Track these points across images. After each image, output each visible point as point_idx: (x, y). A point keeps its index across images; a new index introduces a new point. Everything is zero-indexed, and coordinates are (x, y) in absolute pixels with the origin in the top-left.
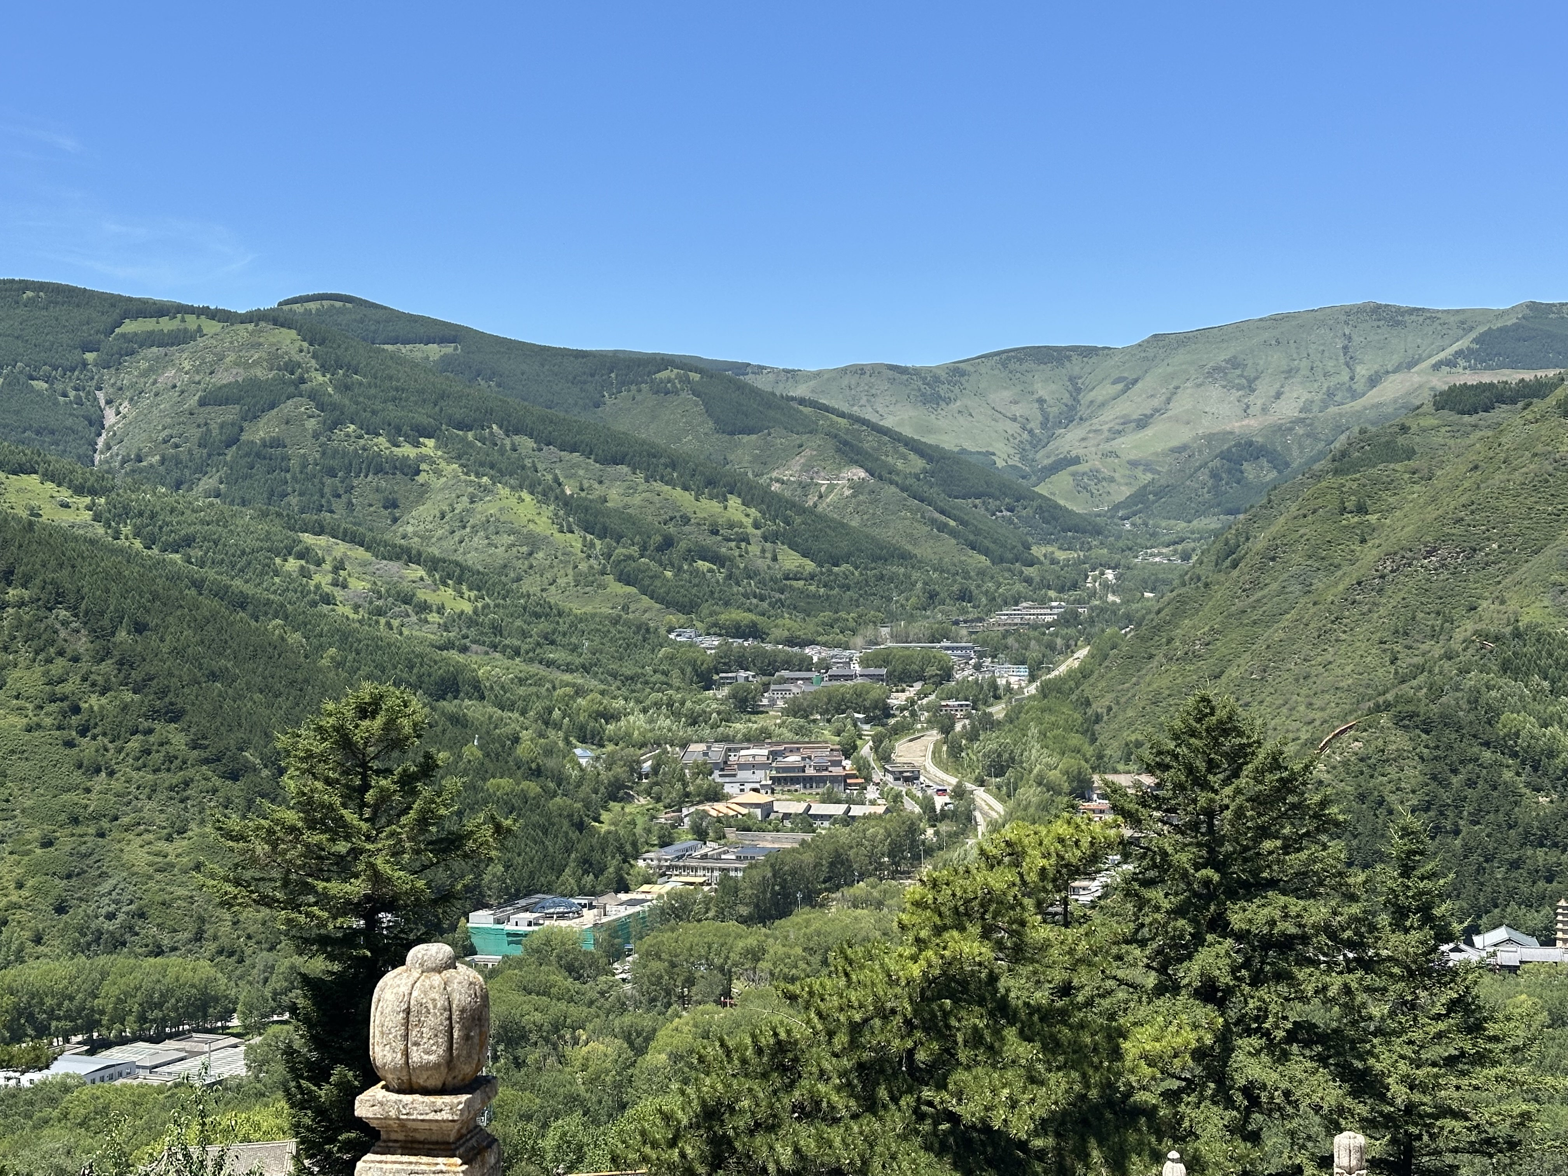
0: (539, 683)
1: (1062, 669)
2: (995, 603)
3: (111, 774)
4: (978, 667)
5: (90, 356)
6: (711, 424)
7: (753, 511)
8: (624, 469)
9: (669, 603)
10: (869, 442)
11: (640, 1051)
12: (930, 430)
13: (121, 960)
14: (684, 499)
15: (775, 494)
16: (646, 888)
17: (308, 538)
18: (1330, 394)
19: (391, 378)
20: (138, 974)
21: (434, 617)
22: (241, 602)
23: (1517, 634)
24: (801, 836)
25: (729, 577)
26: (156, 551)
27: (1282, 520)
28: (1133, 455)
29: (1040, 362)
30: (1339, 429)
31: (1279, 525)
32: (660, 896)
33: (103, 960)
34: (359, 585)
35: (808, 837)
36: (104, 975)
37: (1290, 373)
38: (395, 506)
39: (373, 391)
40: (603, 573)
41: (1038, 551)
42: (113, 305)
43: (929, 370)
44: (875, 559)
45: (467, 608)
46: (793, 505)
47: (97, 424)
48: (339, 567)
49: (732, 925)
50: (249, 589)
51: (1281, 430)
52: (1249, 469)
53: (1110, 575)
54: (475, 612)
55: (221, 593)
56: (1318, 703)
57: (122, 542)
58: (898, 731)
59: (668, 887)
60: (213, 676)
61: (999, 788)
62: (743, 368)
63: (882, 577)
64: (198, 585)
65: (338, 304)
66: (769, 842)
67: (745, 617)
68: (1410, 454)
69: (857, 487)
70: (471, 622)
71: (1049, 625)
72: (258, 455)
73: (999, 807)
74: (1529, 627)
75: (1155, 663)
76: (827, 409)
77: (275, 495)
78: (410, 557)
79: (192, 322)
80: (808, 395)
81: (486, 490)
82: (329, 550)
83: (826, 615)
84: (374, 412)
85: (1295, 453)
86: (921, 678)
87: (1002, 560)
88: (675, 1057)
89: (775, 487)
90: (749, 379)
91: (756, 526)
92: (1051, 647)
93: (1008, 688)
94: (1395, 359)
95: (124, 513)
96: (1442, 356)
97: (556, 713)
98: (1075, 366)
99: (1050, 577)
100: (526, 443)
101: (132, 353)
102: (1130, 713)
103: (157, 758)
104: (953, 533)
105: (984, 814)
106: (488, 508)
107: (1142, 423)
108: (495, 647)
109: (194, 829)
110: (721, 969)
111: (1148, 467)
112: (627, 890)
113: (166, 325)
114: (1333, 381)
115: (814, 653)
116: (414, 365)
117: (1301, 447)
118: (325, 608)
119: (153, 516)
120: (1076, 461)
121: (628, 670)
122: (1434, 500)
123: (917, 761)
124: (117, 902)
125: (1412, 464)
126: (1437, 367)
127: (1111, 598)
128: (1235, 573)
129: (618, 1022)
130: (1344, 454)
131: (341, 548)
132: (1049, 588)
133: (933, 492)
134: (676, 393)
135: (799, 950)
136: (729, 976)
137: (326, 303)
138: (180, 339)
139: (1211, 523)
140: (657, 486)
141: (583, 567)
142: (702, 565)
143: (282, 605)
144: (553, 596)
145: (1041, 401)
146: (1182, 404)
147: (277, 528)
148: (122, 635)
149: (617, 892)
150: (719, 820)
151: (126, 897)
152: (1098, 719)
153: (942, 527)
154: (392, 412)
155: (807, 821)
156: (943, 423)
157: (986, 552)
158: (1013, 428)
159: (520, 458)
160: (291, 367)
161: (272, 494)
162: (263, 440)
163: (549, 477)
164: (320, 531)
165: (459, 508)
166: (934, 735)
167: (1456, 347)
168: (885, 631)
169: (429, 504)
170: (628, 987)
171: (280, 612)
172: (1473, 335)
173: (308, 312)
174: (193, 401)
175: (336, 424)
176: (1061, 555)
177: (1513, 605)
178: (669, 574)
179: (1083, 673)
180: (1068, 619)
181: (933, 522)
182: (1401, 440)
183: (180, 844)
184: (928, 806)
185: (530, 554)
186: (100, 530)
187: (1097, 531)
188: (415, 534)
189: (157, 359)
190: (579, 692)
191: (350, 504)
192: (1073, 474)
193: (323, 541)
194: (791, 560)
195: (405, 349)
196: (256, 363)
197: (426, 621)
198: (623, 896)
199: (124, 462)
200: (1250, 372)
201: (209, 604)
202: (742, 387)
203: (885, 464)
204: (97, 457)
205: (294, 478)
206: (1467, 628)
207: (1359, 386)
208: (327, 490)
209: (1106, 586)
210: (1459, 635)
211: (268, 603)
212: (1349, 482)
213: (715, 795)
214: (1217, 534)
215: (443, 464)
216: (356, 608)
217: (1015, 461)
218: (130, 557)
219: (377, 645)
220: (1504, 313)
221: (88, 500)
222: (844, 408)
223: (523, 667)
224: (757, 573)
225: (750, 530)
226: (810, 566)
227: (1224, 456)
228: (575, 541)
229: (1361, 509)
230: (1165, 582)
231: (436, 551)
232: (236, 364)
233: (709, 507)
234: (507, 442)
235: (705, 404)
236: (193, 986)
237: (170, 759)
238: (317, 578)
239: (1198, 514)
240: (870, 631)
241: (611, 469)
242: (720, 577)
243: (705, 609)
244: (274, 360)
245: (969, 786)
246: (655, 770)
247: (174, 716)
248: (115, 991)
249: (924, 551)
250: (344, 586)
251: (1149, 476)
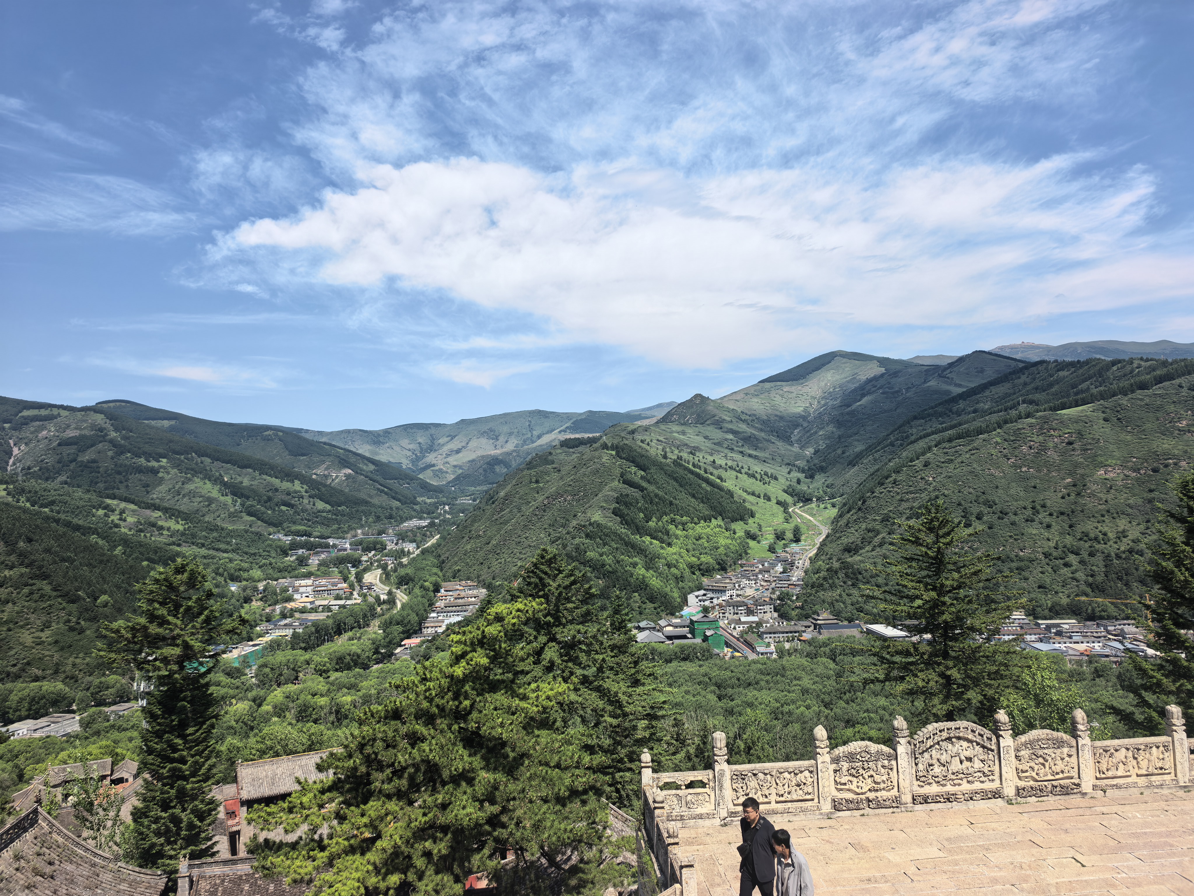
0: (213, 558)
1: (429, 544)
2: (403, 520)
3: (14, 604)
4: (396, 544)
5: (7, 426)
6: (287, 452)
7: (305, 486)
8: (250, 470)
9: (269, 523)
10: (352, 459)
11: (260, 705)
12: (377, 454)
13: (19, 685)
14: (276, 482)
15: (314, 480)
16: (260, 639)
17: (109, 501)
18: (525, 441)
19: (147, 434)
20: (27, 690)
21: (165, 532)
22: (77, 528)
23: (590, 524)
24: (326, 614)
25: (295, 512)
26: (36, 507)
27: (510, 486)
28: (455, 463)
29: (419, 429)
30: (528, 454)
31: (508, 488)
32: (266, 642)
33: (9, 685)
34: (131, 520)
35: (330, 614)
36: (11, 692)
37: (511, 434)
38: (148, 486)
39: (139, 440)
40: (241, 512)
41: (419, 499)
42: (18, 404)
43: (376, 431)
44: (355, 504)
45: (180, 527)
46: (321, 484)
47: (10, 454)
48: (122, 512)
49: (299, 652)
50: (81, 522)
51: (508, 454)
52: (497, 469)
53: (447, 508)
54: (185, 529)
55: (68, 524)
56: (524, 552)
57: (21, 504)
58: (366, 570)
59: (270, 638)
60: (63, 560)
61: (405, 590)
62: (300, 430)
63: (357, 511)
64: (57, 521)
65: (123, 404)
66: (313, 617)
67: (302, 528)
68: (553, 462)
69: (348, 476)
70: (183, 534)
71: (424, 527)
72: (86, 466)
73: (406, 597)
74: (595, 521)
75: (465, 540)
76: (334, 446)
77: (93, 483)
78: (156, 508)
79: (55, 411)
80: (327, 441)
81: (190, 480)
82: (118, 505)
83: (335, 527)
84: (139, 448)
85: (513, 462)
86: (375, 549)
87: (406, 503)
88: (275, 707)
89: (314, 477)
90: (303, 435)
91: (306, 492)
92: (425, 535)
93: (409, 552)
94: (547, 429)
95: (22, 491)
96: (561, 428)
97: (221, 570)
98: (433, 431)
99: (425, 510)
100: (207, 460)
101: (27, 424)
102: (456, 559)
103: (36, 596)
104: (386, 493)
105: (400, 601)
106: (191, 486)
107: (458, 451)
108: (193, 544)
109: (54, 626)
110: (293, 669)
111: (460, 467)
112: (252, 640)
113: (43, 412)
114: (525, 437)
115: (331, 542)
116: (157, 428)
117: (515, 460)
118: (116, 530)
119: (36, 492)
120: (434, 465)
121: (253, 550)
122: (561, 478)
123: (373, 581)
124: (17, 659)
125: (554, 466)
126: (560, 432)
127: (448, 516)
128: (493, 506)
129: (250, 695)
130: (530, 462)
131: (123, 505)
132: (423, 513)
133: (379, 478)
134: (272, 440)
135: (326, 659)
136: (297, 672)
137: (118, 404)
138: (50, 418)
139: (485, 488)
140: (264, 477)
141: (232, 510)
142: (283, 508)
143: (96, 529)
144: (219, 522)
145: (419, 443)
146: (473, 444)
147: (94, 497)
148: (21, 544)
149: (248, 641)
150: (292, 609)
151: (22, 656)
152: (443, 562)
153: (382, 491)
154: (147, 448)
155: (328, 608)
156: (381, 452)
157: (399, 500)
158: (409, 453)
159: (205, 466)
160: (101, 430)
161: (92, 482)
162: (88, 460)
163: (217, 474)
164: (114, 497)
165: (177, 487)
166: (380, 571)
167: (566, 425)
168: (359, 531)
169: (163, 486)
170: (253, 680)
171: (95, 532)
172: (572, 421)
173: (109, 407)
174: (55, 444)
175: (122, 453)
176: (428, 501)
177: (589, 515)
178: (269, 512)
179: (438, 545)
180: (432, 525)
181: (378, 489)
182: (550, 458)
183: (48, 632)
184: (377, 598)
185: (209, 505)
186: (10, 499)
187: (441, 491)
188: (157, 498)
189: (39, 426)
190: (231, 561)
191: (127, 486)
192: (433, 471)
193: (115, 502)
194: (320, 505)
195: (153, 423)
196: (85, 428)
197: (162, 534)
198: (251, 643)
199: (22, 470)
200: (497, 433)
201: (61, 529)
202: (300, 438)
203: (359, 468)
204: (9, 468)
205: (102, 475)
206: (574, 523)
207: (534, 439)
208: (117, 480)
209: (445, 512)
210: (571, 525)
211: (90, 528)
212: (533, 472)
213: (290, 599)
214: (486, 492)
215: (170, 469)
216: (130, 530)
217: (410, 466)
218: (25, 510)
219: (141, 544)
220: (581, 414)
221: (5, 486)
222: (342, 445)
223: (206, 551)
224: (307, 510)
225: (304, 494)
226: (328, 507)
227: (488, 463)
228: (229, 499)
229: (537, 482)
230: (467, 510)
231: (166, 505)
232: (76, 429)
233: (286, 485)
234: (199, 460)
235: (285, 445)
236: (53, 693)
237: (42, 596)
238: (112, 517)
239: (479, 485)
240: (353, 532)
241: (244, 470)
242: (291, 512)
243: (285, 525)
244: (93, 427)
245: (394, 590)
246: (264, 590)
247: (45, 577)
248: (16, 698)
249: (376, 501)
250: (125, 520)
251: (461, 471)
